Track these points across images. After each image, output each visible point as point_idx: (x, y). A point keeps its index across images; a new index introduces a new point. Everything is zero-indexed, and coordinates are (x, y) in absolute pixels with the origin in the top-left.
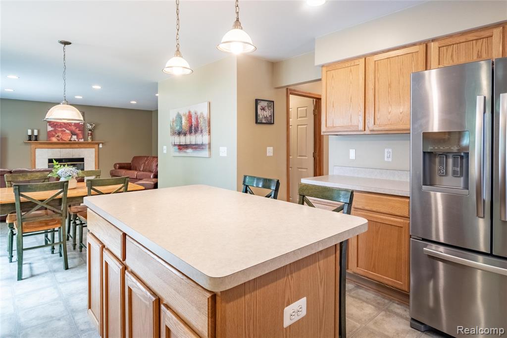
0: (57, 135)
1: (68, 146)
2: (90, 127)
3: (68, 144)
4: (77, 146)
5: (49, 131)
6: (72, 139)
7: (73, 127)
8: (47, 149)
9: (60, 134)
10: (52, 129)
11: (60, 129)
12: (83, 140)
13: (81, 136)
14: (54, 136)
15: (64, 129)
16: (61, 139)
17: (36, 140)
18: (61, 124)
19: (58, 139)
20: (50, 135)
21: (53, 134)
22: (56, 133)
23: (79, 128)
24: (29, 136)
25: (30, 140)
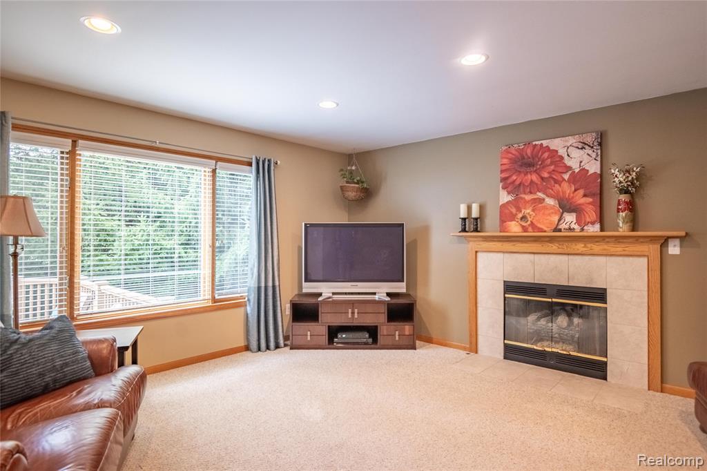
0: (520, 215)
1: (554, 247)
2: (621, 177)
3: (551, 239)
4: (580, 247)
5: (503, 206)
6: (563, 226)
7: (565, 185)
8: (500, 255)
9: (528, 211)
10: (511, 198)
11: (528, 197)
12: (597, 226)
13: (591, 214)
14: (512, 217)
15: (540, 195)
16: (532, 224)
17: (476, 230)
18: (532, 181)
19: (523, 227)
20: (506, 215)
21: (511, 213)
22: (519, 210)
23: (585, 188)
24: (462, 219)
25: (464, 230)
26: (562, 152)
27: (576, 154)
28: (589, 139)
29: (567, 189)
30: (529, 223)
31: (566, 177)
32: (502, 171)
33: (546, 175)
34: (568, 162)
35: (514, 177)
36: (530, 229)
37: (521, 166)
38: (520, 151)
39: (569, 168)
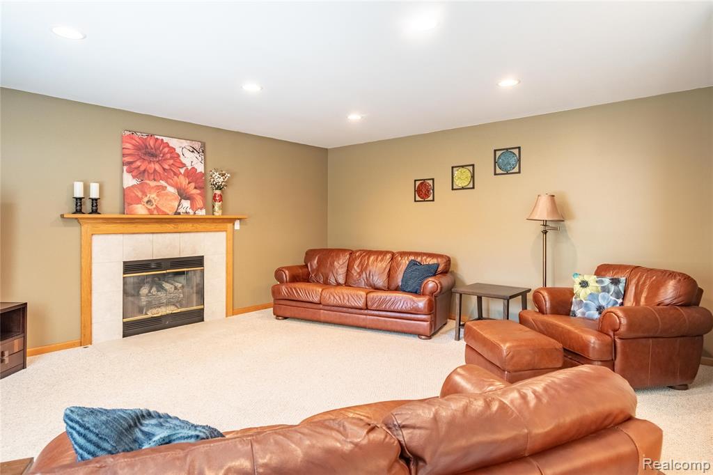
0: (146, 199)
3: (172, 221)
5: (128, 188)
6: (181, 210)
7: (182, 178)
8: (120, 237)
9: (153, 196)
10: (135, 182)
11: (152, 184)
12: (204, 212)
13: (199, 203)
14: (139, 201)
15: (163, 183)
16: (157, 207)
17: (95, 211)
18: (155, 170)
19: (149, 209)
20: (127, 197)
21: (137, 196)
22: (145, 194)
23: (196, 182)
24: (77, 199)
25: (79, 211)
26: (178, 151)
27: (188, 154)
28: (197, 146)
29: (183, 181)
30: (154, 206)
31: (182, 171)
33: (167, 167)
34: (182, 158)
35: (138, 163)
36: (155, 212)
37: (145, 154)
38: (144, 141)
39: (184, 165)
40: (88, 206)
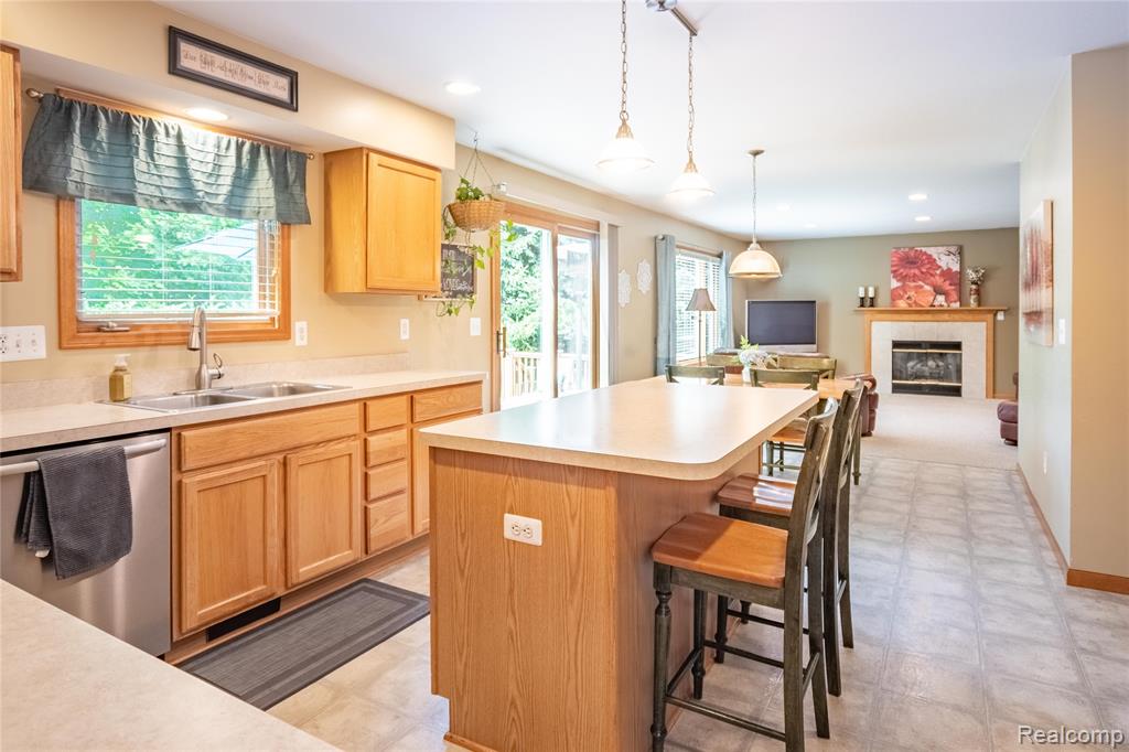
0: (906, 296)
1: (929, 317)
2: (974, 275)
3: (928, 312)
4: (946, 316)
5: (893, 289)
6: (936, 303)
7: (937, 278)
8: (890, 323)
9: (912, 293)
10: (899, 284)
11: (912, 284)
12: (958, 304)
13: (954, 296)
14: (901, 297)
15: (921, 283)
16: (915, 302)
17: (872, 306)
18: (914, 274)
19: (908, 304)
20: (895, 295)
21: (900, 294)
22: (906, 292)
23: (951, 279)
24: (860, 298)
25: (862, 306)
26: (935, 256)
27: (944, 258)
28: (953, 249)
29: (939, 280)
30: (913, 301)
31: (938, 272)
32: (892, 266)
33: (924, 270)
34: (938, 262)
35: (902, 270)
36: (913, 305)
37: (907, 263)
38: (906, 253)
39: (940, 267)
40: (868, 303)
